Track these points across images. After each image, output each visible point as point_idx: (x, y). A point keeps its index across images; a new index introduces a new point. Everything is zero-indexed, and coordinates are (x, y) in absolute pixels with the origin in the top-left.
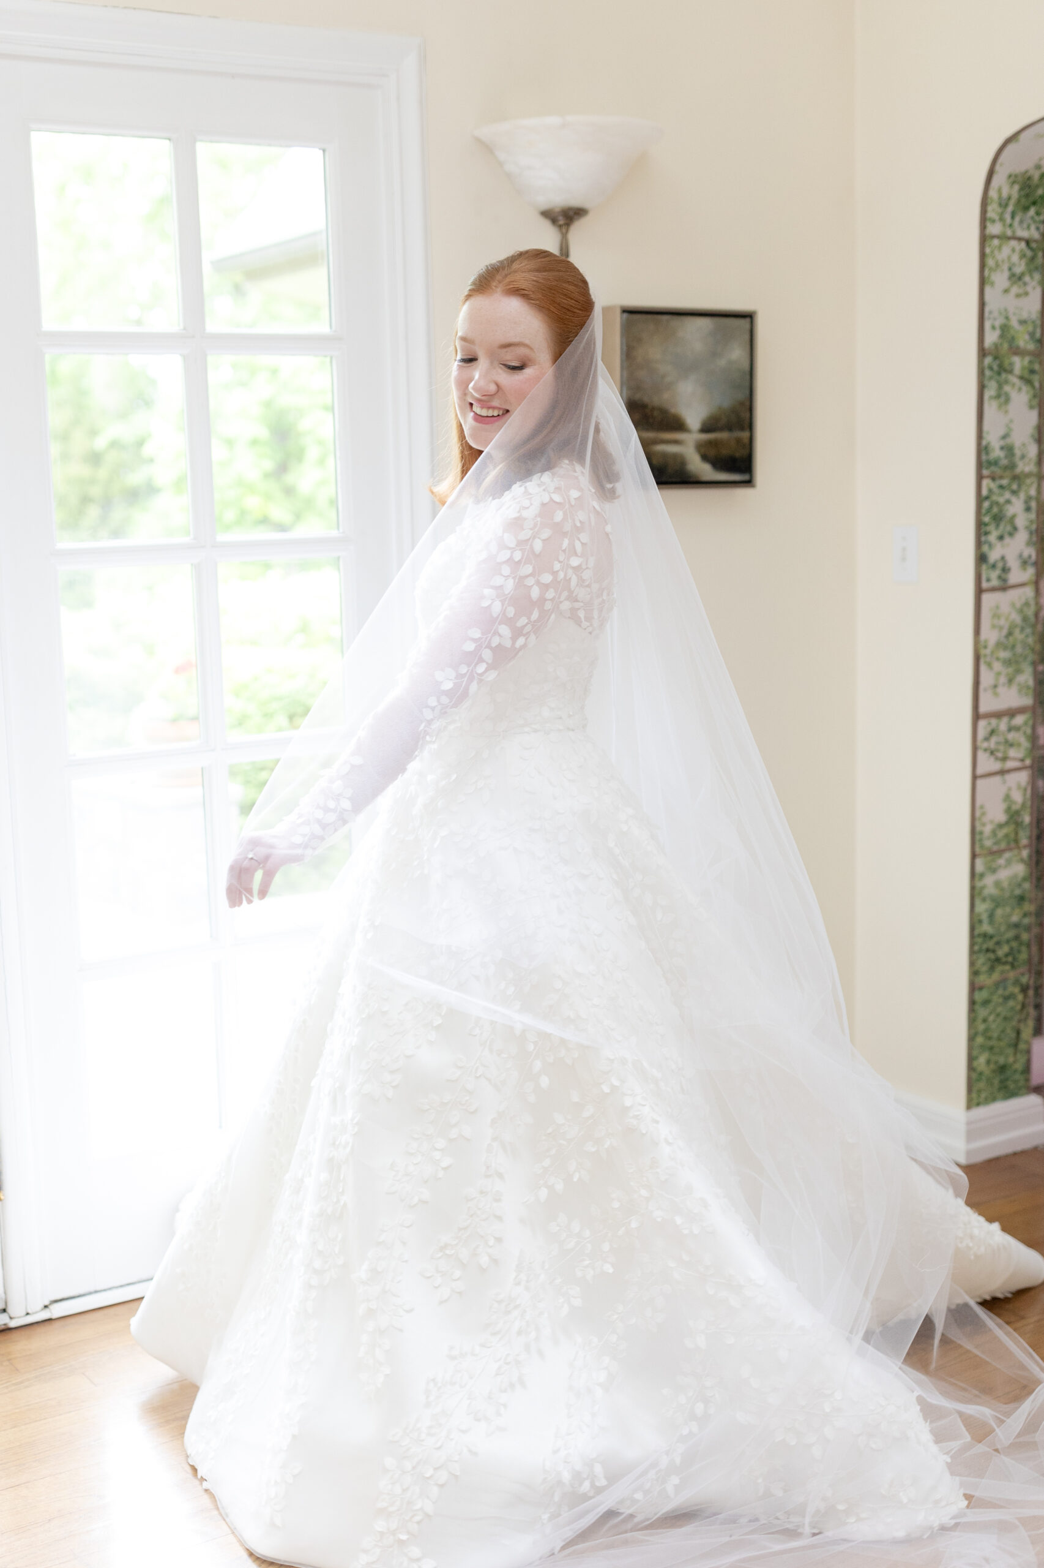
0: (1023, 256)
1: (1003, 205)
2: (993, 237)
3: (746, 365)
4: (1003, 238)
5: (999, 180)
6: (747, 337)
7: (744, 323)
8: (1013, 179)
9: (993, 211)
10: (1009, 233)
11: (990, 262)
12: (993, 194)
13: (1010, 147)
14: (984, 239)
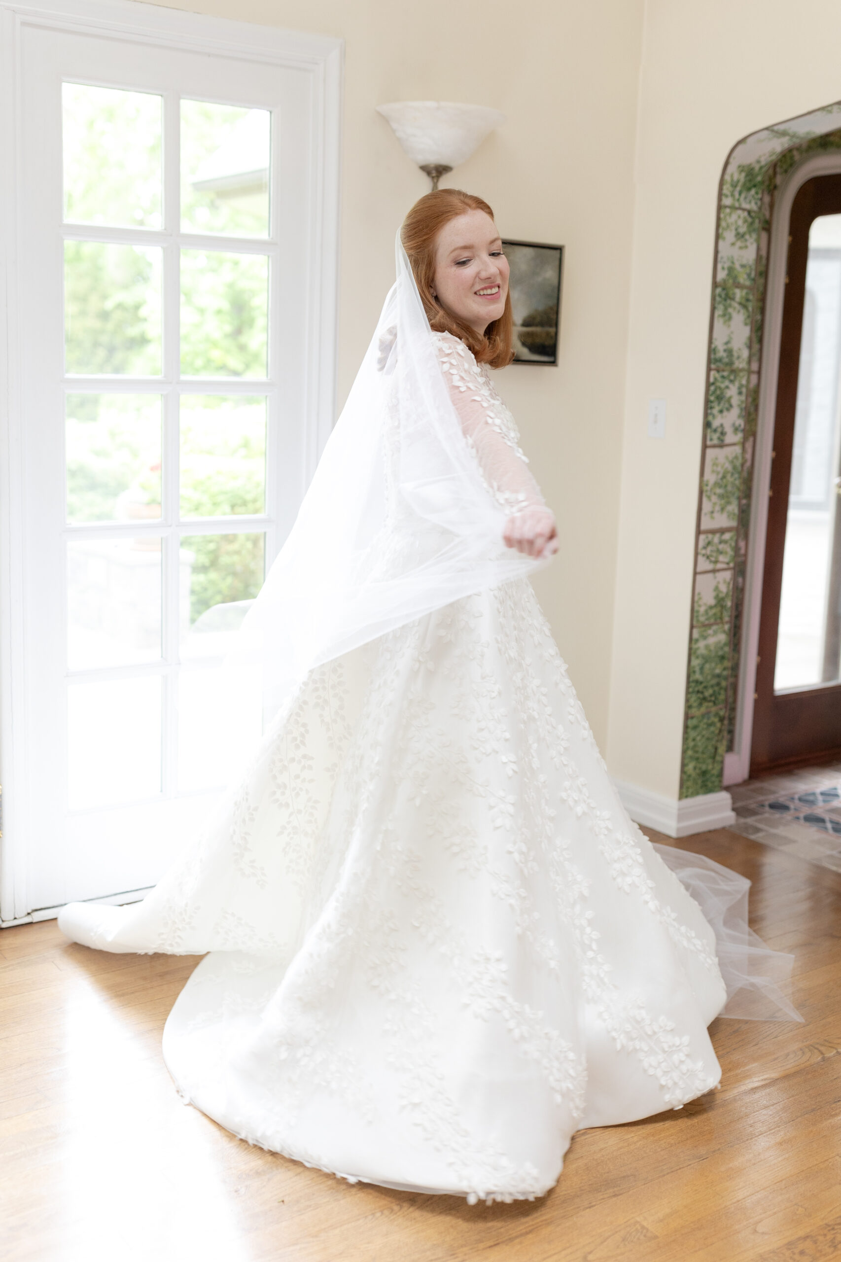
0: (745, 221)
1: (734, 185)
2: (726, 207)
3: (556, 282)
4: (733, 208)
5: (731, 169)
6: (557, 263)
7: (557, 253)
8: (741, 168)
9: (727, 189)
10: (737, 205)
11: (723, 224)
12: (727, 177)
13: (740, 147)
14: (720, 208)
